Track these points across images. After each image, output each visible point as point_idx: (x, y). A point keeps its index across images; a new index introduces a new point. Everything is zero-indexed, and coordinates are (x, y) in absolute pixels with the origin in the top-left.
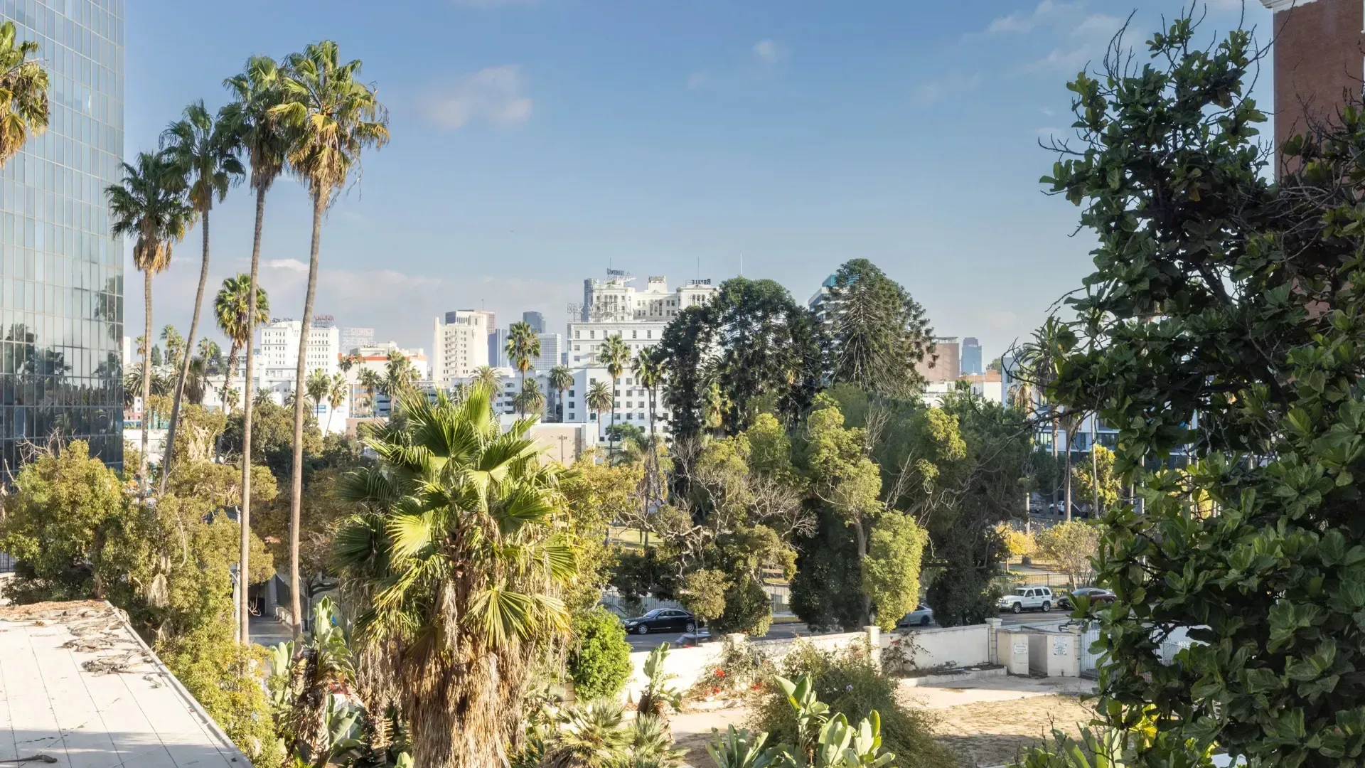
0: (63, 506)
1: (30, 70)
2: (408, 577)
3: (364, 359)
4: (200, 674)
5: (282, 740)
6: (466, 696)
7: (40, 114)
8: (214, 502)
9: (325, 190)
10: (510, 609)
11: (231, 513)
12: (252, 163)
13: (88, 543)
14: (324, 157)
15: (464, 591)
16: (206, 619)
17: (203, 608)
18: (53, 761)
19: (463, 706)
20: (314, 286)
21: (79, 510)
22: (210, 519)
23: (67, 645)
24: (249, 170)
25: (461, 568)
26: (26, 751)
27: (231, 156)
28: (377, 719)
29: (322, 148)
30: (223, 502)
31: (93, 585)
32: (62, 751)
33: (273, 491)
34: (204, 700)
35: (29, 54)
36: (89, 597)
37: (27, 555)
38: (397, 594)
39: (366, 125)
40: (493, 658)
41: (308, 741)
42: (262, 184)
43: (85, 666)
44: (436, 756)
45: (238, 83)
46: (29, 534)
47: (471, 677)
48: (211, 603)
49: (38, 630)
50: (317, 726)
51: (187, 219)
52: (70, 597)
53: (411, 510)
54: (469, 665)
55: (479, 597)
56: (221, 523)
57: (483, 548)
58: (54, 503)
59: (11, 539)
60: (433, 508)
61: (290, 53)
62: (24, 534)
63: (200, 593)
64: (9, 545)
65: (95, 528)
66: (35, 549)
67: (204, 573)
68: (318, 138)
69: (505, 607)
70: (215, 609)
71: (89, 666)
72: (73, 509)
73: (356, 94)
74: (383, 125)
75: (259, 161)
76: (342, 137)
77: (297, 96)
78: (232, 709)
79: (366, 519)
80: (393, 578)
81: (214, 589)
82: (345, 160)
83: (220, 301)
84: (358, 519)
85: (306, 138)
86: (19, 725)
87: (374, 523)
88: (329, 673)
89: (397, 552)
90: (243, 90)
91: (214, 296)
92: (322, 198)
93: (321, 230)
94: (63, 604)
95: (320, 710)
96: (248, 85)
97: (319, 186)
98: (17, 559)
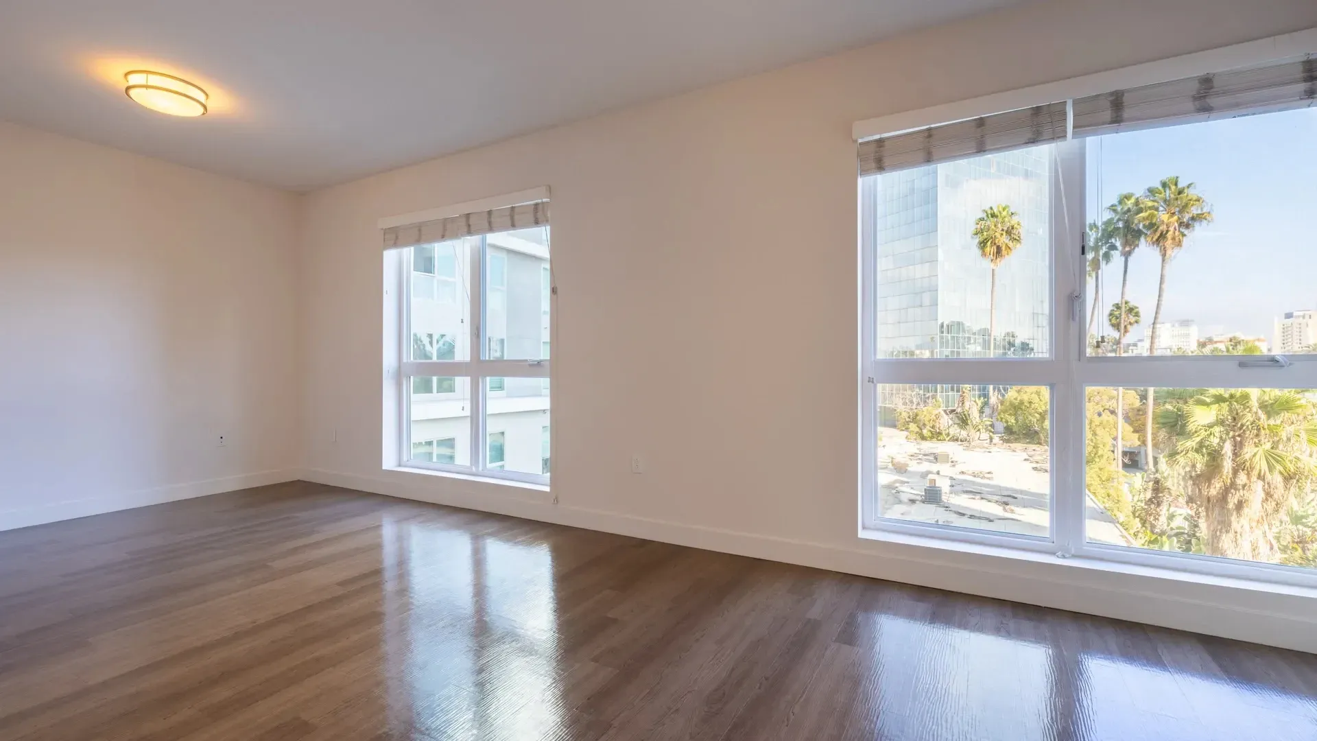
0: (1025, 404)
1: (1013, 223)
2: (1198, 436)
3: (1216, 342)
4: (1090, 479)
5: (1138, 520)
6: (1242, 501)
7: (1018, 240)
8: (1102, 406)
9: (1169, 252)
10: (1273, 458)
11: (1113, 412)
12: (1121, 244)
13: (1037, 420)
14: (1169, 235)
15: (1238, 447)
16: (1097, 460)
17: (1095, 454)
18: (1016, 498)
19: (1240, 506)
20: (1162, 301)
21: (1033, 406)
22: (1100, 415)
23: (1025, 460)
24: (1120, 248)
25: (1239, 436)
26: (1006, 493)
27: (1112, 243)
28: (1200, 521)
29: (1167, 231)
30: (1107, 407)
31: (1039, 438)
32: (1020, 496)
33: (1137, 404)
34: (1092, 491)
35: (1014, 217)
36: (1037, 444)
37: (1009, 423)
38: (1191, 443)
39: (1197, 214)
40: (1260, 483)
41: (1154, 522)
42: (1127, 255)
43: (1033, 468)
44: (1221, 529)
45: (1112, 208)
46: (1010, 415)
47: (1245, 491)
48: (1100, 453)
49: (1014, 453)
50: (1159, 516)
51: (1089, 276)
52: (1029, 443)
53: (1201, 403)
54: (1244, 486)
55: (1248, 451)
56: (1106, 416)
57: (1251, 424)
58: (1022, 402)
59: (1002, 416)
60: (1218, 403)
61: (1147, 187)
62: (1008, 415)
63: (1094, 448)
64: (1002, 418)
65: (1040, 414)
66: (1013, 421)
67: (1096, 438)
68: (1165, 226)
69: (1270, 458)
70: (1102, 456)
71: (1035, 469)
72: (1030, 405)
73: (1190, 200)
74: (1209, 213)
75: (1126, 243)
76: (1181, 224)
77: (1150, 208)
78: (1107, 497)
79: (1174, 407)
80: (1189, 436)
81: (1101, 446)
82: (1184, 235)
83: (1111, 314)
84: (1169, 407)
85: (1158, 227)
86: (1003, 485)
87: (1179, 410)
88: (1167, 490)
89: (1192, 423)
90: (1115, 211)
91: (1107, 312)
92: (1167, 255)
93: (1166, 272)
94: (1025, 445)
95: (1161, 508)
96: (1119, 209)
97: (1165, 251)
98: (1005, 425)
